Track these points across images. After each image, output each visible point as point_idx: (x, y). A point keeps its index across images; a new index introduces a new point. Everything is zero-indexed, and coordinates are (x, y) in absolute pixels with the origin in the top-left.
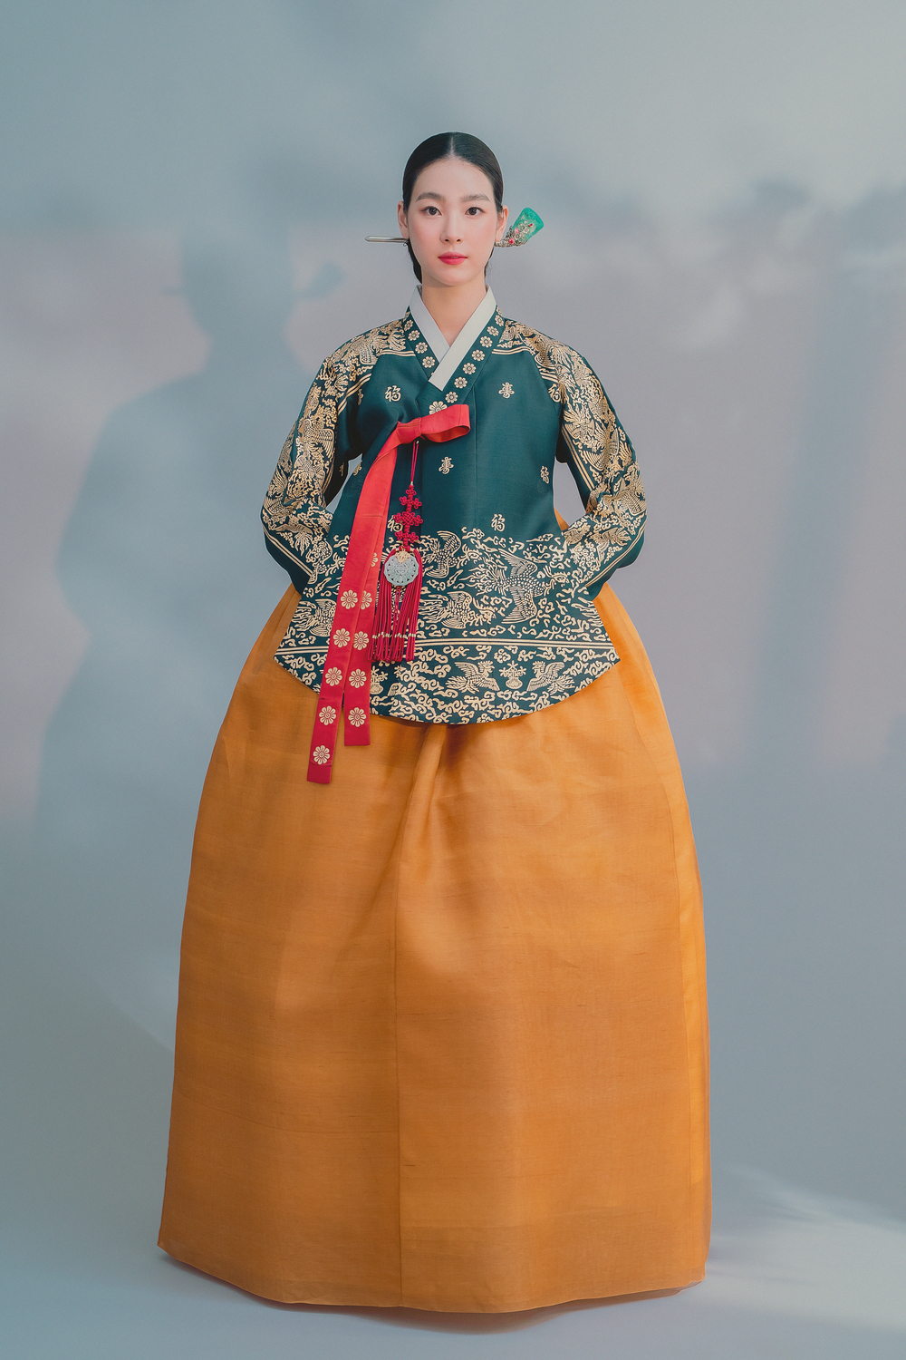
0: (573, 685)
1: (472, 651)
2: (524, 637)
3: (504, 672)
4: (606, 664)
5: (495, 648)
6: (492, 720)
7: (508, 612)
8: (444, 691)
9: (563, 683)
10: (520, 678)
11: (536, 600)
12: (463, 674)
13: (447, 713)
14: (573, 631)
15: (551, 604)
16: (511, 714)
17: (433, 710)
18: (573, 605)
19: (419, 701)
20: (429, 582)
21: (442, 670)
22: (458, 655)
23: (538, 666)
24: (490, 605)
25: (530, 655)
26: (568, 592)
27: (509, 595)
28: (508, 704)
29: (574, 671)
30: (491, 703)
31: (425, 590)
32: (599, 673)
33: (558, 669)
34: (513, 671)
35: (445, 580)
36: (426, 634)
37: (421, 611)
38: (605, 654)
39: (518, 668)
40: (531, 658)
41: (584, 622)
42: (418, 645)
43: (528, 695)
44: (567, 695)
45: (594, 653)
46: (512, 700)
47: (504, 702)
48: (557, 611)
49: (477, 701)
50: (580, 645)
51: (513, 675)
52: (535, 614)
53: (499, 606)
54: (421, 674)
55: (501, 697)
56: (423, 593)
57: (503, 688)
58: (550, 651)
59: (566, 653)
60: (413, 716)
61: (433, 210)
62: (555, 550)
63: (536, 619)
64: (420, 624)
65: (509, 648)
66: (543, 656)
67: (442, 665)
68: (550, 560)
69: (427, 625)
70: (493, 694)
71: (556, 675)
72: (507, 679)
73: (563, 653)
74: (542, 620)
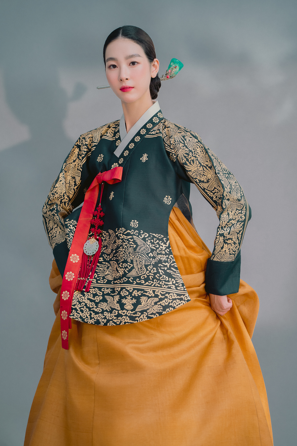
0: (162, 310)
1: (113, 291)
2: (137, 284)
3: (124, 301)
4: (182, 301)
5: (122, 289)
6: (115, 325)
7: (130, 271)
8: (96, 308)
9: (157, 308)
10: (132, 304)
11: (146, 266)
12: (106, 301)
13: (95, 319)
14: (166, 283)
15: (155, 268)
16: (125, 323)
17: (89, 317)
18: (168, 271)
19: (84, 312)
20: (104, 255)
21: (98, 299)
22: (107, 292)
23: (143, 299)
24: (122, 268)
25: (139, 293)
26: (165, 264)
27: (132, 262)
28: (124, 317)
29: (163, 303)
30: (115, 316)
31: (101, 259)
32: (177, 305)
33: (154, 301)
34: (129, 300)
35: (109, 255)
36: (97, 281)
37: (97, 269)
38: (182, 297)
39: (132, 299)
40: (140, 294)
41: (173, 280)
42: (92, 285)
43: (136, 313)
44: (158, 315)
45: (176, 295)
46: (126, 315)
47: (121, 316)
48: (158, 272)
49: (109, 315)
50: (169, 290)
51: (129, 303)
52: (145, 273)
53: (126, 268)
54: (88, 299)
55: (121, 313)
56: (100, 261)
57: (122, 308)
58: (151, 292)
59: (161, 293)
60: (79, 319)
61: (114, 66)
62: (162, 244)
63: (145, 275)
64: (95, 276)
65: (128, 289)
66: (147, 294)
67: (99, 296)
68: (157, 248)
69: (98, 277)
70: (117, 312)
71: (153, 304)
72: (125, 304)
73: (159, 294)
74: (148, 276)
